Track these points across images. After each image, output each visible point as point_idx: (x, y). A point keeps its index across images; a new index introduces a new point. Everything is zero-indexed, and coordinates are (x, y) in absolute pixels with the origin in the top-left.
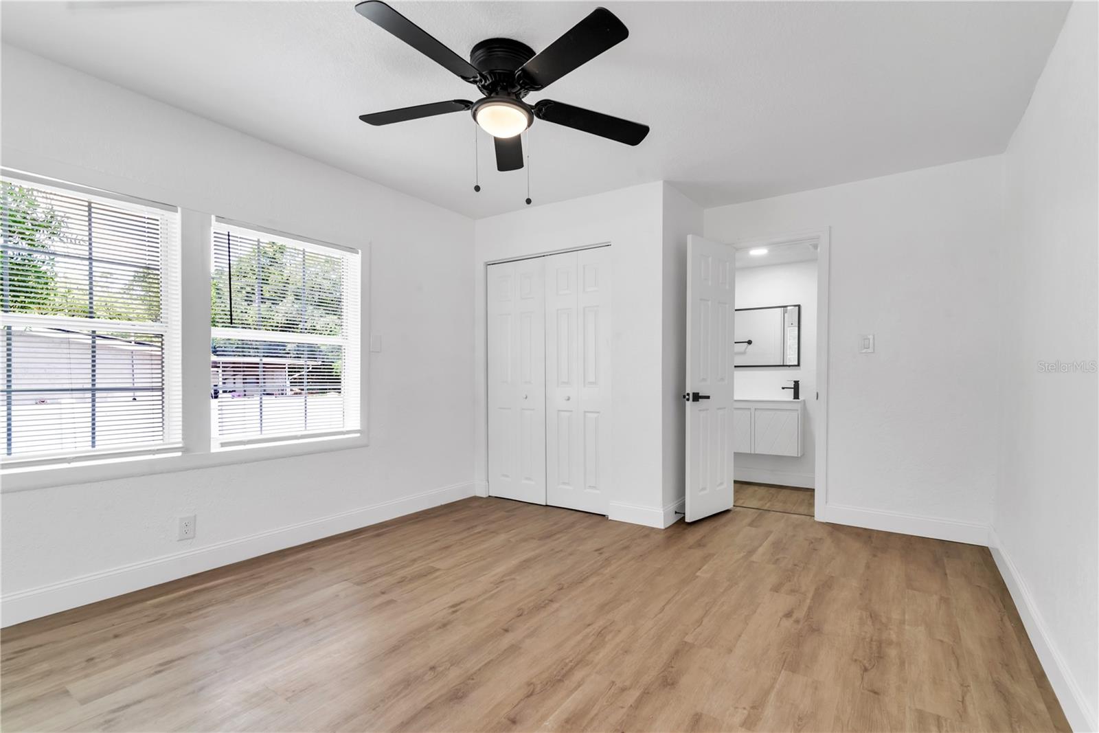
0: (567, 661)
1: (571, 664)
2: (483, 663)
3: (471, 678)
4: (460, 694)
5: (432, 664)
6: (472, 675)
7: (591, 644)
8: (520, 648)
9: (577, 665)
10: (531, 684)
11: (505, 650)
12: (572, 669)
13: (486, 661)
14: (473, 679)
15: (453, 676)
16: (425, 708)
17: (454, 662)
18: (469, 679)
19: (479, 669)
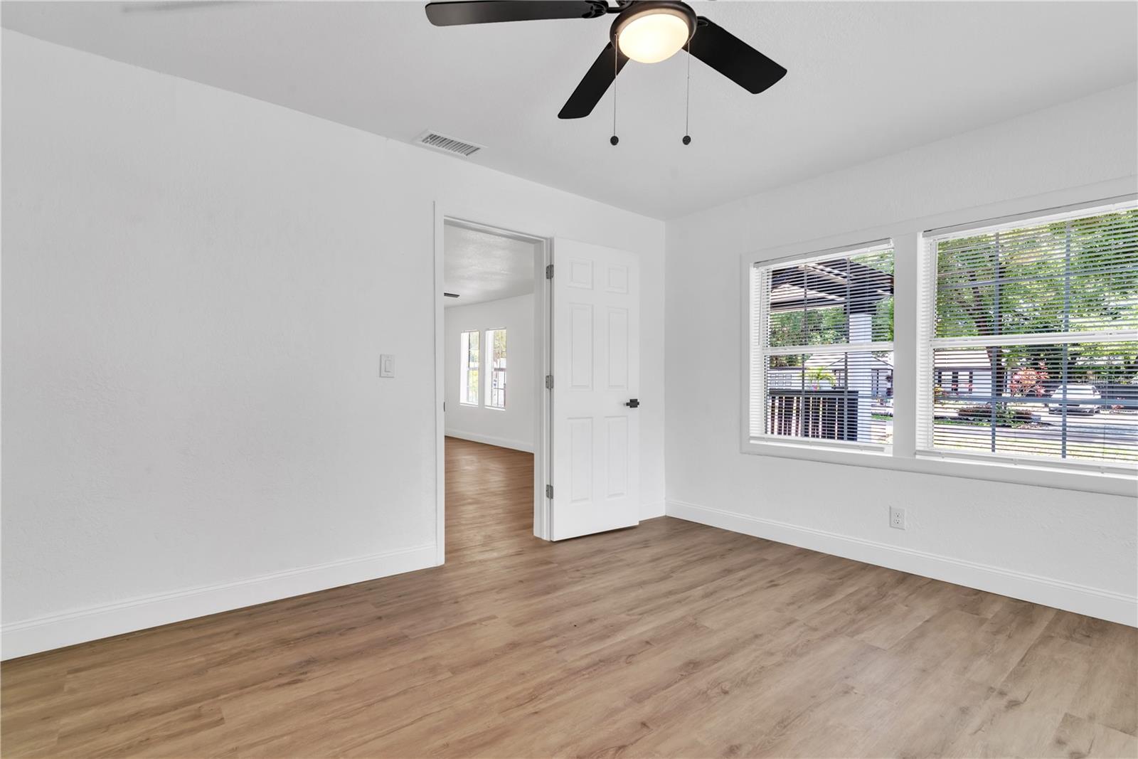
0: (587, 676)
1: (584, 673)
2: (672, 688)
3: (683, 677)
4: (692, 666)
5: (728, 698)
6: (683, 679)
7: (551, 689)
8: (631, 698)
9: (580, 671)
10: (627, 663)
11: (649, 698)
12: (587, 668)
13: (669, 689)
14: (682, 675)
15: (702, 681)
16: (718, 661)
17: (703, 695)
18: (686, 676)
19: (676, 682)
